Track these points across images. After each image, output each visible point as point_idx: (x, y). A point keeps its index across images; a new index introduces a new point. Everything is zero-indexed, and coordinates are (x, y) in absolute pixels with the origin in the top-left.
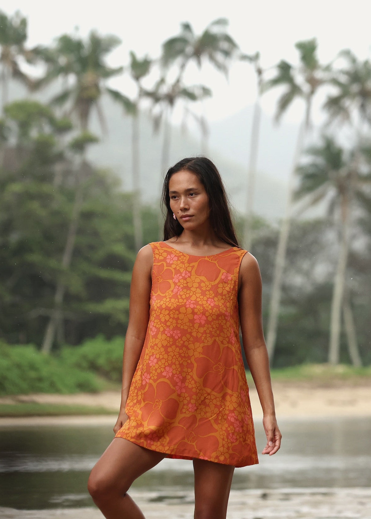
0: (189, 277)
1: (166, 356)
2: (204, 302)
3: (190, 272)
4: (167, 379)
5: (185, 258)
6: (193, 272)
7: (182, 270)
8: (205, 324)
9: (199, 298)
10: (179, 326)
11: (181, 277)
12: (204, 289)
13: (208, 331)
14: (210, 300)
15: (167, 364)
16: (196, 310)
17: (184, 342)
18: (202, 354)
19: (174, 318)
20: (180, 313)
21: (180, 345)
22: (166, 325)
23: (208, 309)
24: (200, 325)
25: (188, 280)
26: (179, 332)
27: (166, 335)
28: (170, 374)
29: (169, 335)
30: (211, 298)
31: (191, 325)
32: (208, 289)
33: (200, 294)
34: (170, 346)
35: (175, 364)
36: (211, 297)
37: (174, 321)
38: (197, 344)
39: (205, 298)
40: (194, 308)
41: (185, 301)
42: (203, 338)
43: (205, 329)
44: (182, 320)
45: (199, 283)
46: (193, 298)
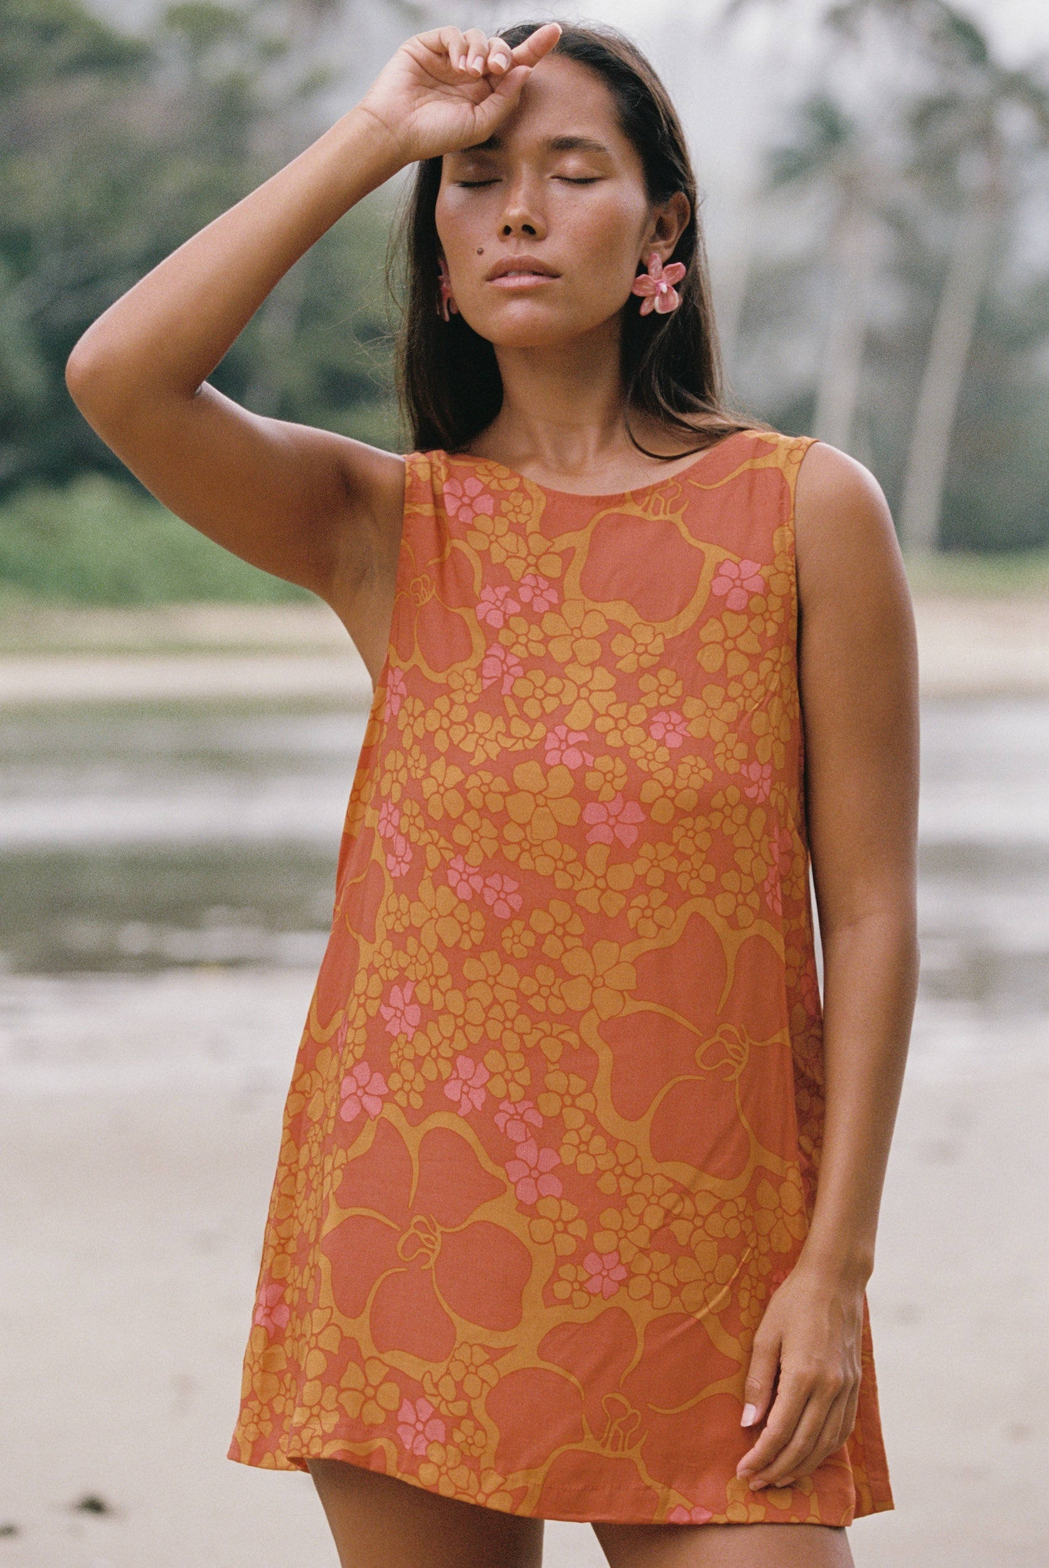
0: (555, 609)
1: (456, 1001)
2: (634, 735)
3: (556, 584)
4: (465, 1118)
5: (527, 505)
6: (572, 583)
7: (516, 568)
8: (637, 845)
9: (607, 715)
10: (511, 853)
11: (513, 607)
12: (627, 665)
13: (656, 878)
14: (662, 717)
15: (461, 1044)
16: (592, 781)
17: (540, 939)
18: (635, 995)
19: (484, 811)
20: (514, 790)
21: (520, 952)
22: (450, 839)
23: (654, 766)
24: (619, 854)
25: (551, 623)
26: (511, 886)
27: (454, 890)
28: (479, 1099)
29: (464, 892)
30: (667, 709)
31: (571, 854)
32: (646, 661)
33: (612, 697)
34: (476, 952)
35: (498, 1045)
36: (666, 701)
37: (488, 829)
38: (607, 950)
39: (638, 714)
40: (585, 768)
41: (540, 730)
42: (633, 915)
43: (641, 866)
44: (522, 826)
45: (604, 640)
46: (579, 718)
